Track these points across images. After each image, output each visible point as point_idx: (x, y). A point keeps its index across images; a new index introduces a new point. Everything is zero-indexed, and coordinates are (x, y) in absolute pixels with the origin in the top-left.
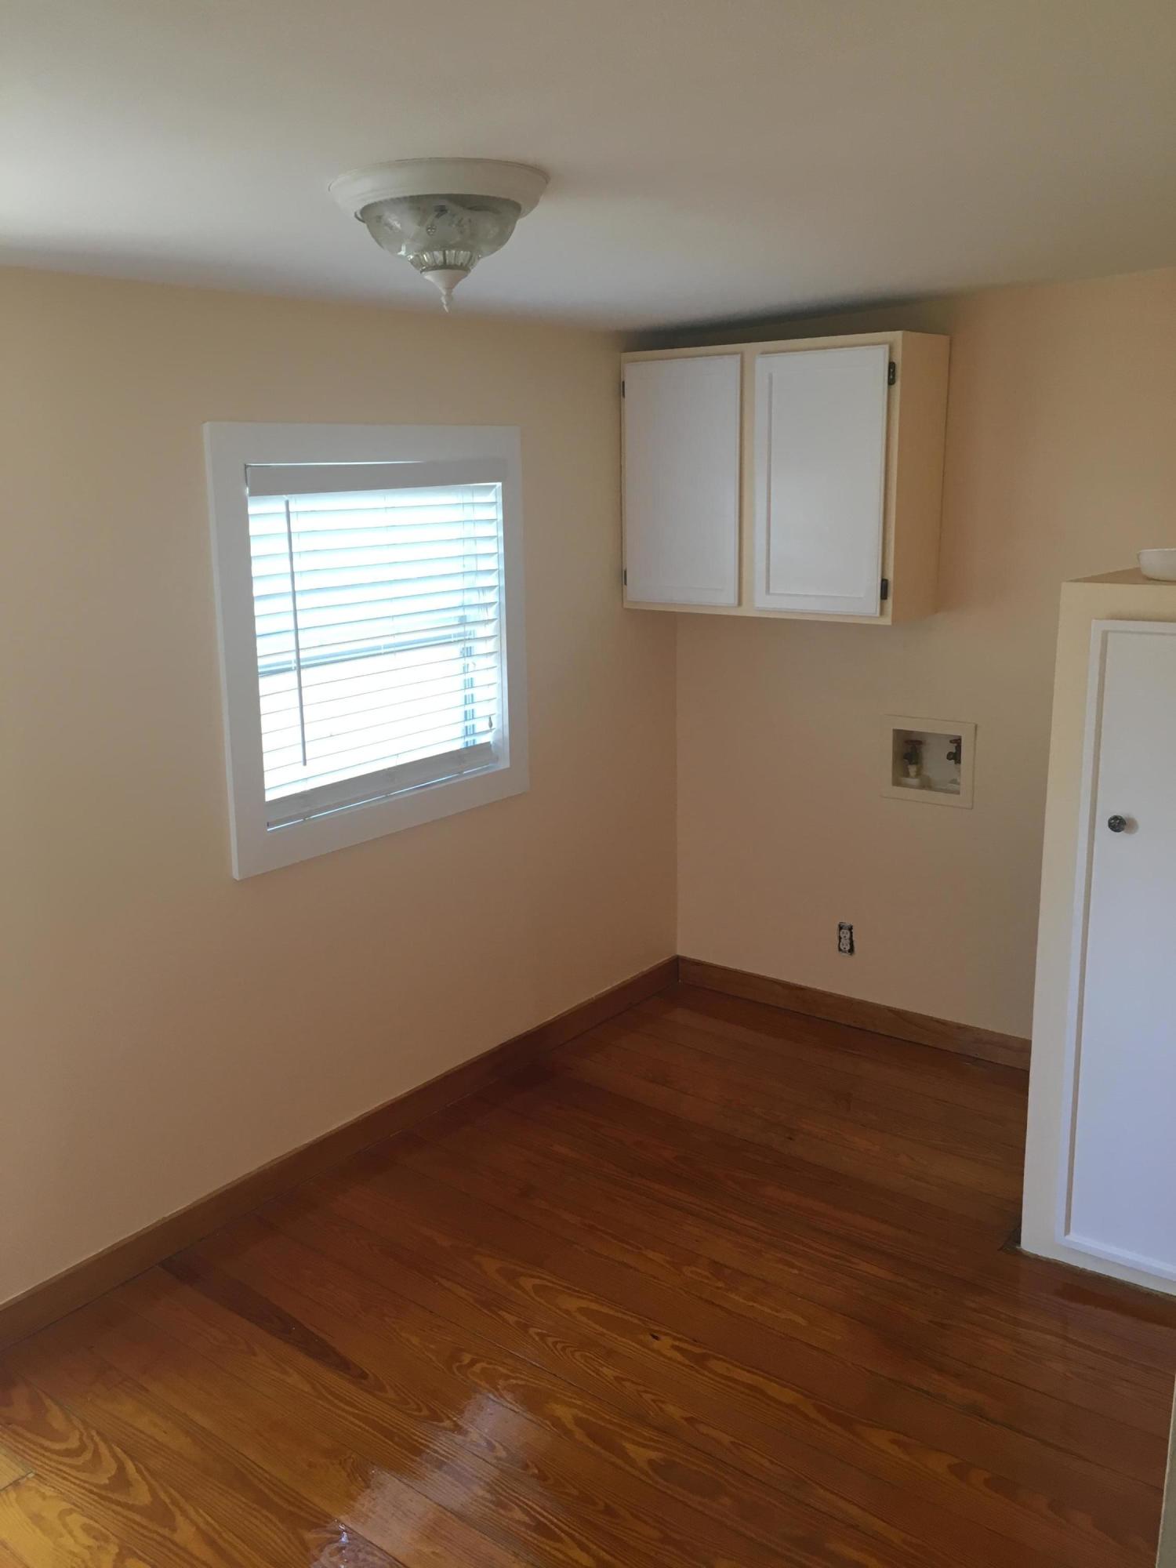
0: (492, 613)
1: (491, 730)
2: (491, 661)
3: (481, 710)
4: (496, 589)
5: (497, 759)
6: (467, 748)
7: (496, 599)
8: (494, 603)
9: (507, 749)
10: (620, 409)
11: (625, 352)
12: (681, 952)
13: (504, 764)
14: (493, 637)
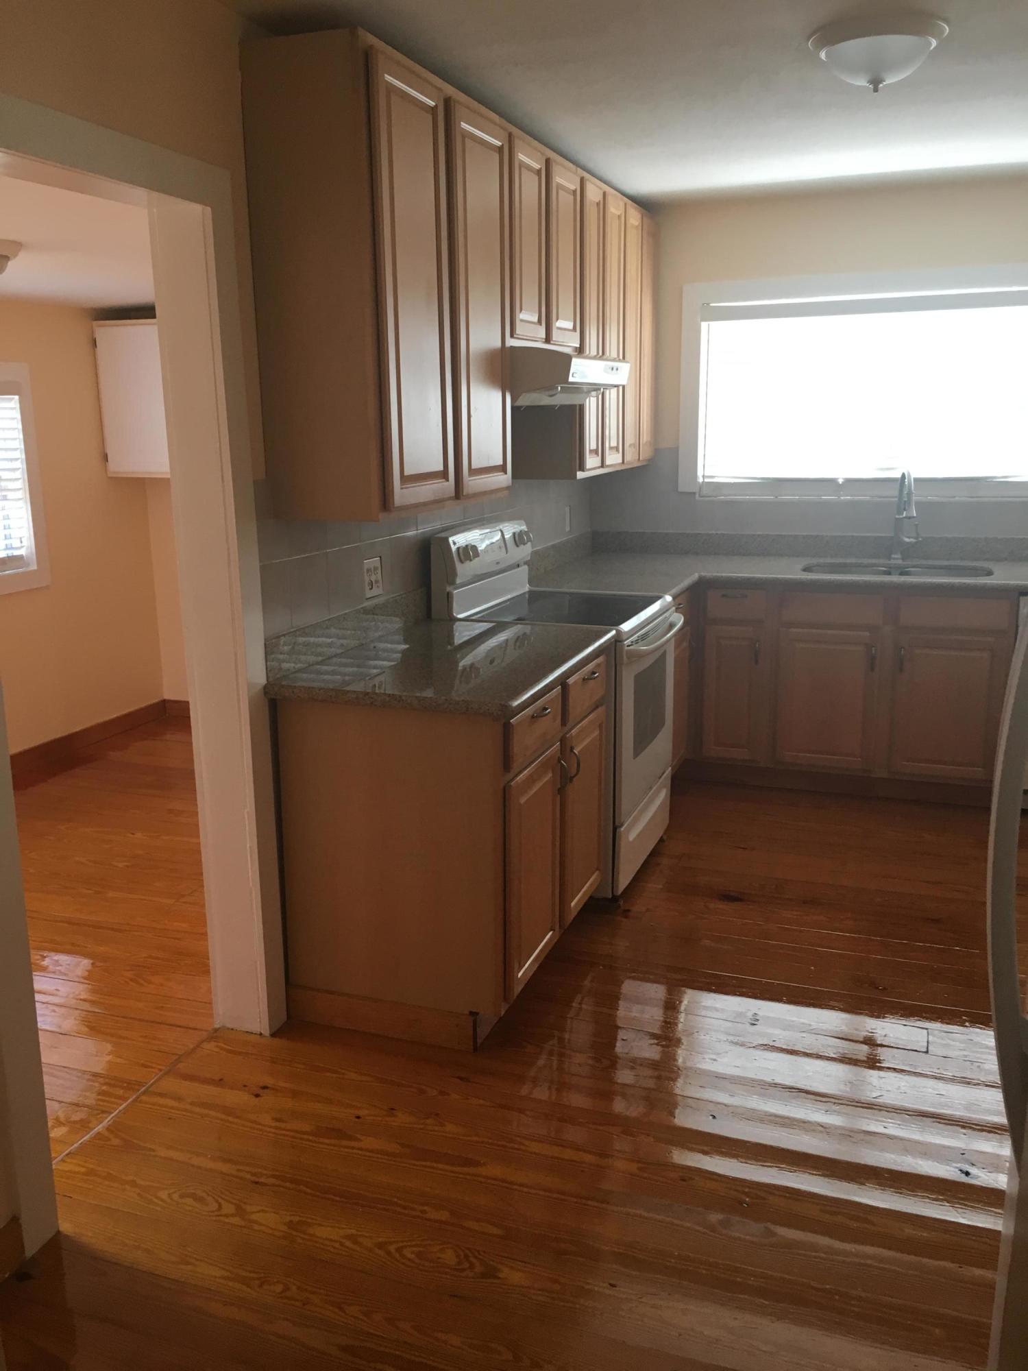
0: (18, 474)
1: (22, 547)
2: (21, 503)
3: (16, 533)
4: (20, 460)
5: (28, 565)
6: (8, 557)
7: (21, 466)
8: (19, 469)
9: (34, 557)
10: (94, 355)
11: (96, 320)
12: (167, 697)
13: (34, 567)
14: (21, 489)
